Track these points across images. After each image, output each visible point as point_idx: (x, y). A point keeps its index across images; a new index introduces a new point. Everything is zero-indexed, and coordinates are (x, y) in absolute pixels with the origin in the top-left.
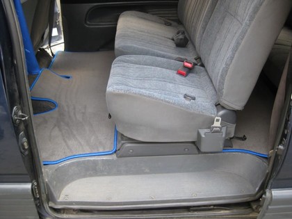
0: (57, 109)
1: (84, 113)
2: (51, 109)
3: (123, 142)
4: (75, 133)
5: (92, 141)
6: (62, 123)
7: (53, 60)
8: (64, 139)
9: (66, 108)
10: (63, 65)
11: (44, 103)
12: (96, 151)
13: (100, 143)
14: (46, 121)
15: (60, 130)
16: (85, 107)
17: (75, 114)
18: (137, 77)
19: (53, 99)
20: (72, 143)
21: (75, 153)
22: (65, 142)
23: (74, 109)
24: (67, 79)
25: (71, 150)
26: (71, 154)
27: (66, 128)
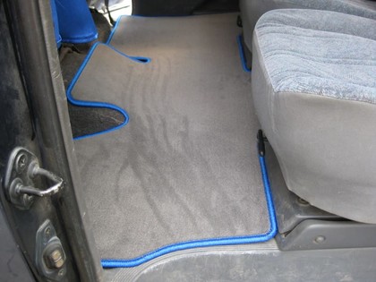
0: (127, 125)
1: (185, 135)
2: (115, 125)
3: (300, 217)
4: (172, 182)
5: (214, 205)
6: (141, 158)
7: (113, 31)
8: (148, 199)
9: (146, 124)
10: (131, 38)
11: (101, 113)
12: (228, 234)
13: (235, 210)
14: (105, 153)
15: (138, 175)
16: (186, 122)
17: (165, 137)
18: (326, 56)
19: (118, 104)
20: (167, 207)
21: (177, 238)
22: (152, 205)
23: (164, 124)
24: (142, 64)
25: (168, 228)
26: (170, 241)
27: (151, 169)
